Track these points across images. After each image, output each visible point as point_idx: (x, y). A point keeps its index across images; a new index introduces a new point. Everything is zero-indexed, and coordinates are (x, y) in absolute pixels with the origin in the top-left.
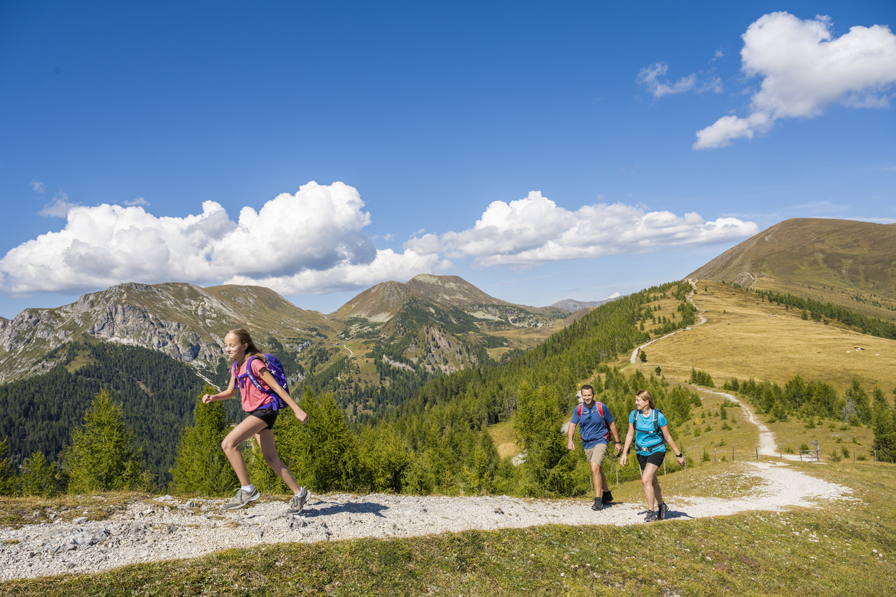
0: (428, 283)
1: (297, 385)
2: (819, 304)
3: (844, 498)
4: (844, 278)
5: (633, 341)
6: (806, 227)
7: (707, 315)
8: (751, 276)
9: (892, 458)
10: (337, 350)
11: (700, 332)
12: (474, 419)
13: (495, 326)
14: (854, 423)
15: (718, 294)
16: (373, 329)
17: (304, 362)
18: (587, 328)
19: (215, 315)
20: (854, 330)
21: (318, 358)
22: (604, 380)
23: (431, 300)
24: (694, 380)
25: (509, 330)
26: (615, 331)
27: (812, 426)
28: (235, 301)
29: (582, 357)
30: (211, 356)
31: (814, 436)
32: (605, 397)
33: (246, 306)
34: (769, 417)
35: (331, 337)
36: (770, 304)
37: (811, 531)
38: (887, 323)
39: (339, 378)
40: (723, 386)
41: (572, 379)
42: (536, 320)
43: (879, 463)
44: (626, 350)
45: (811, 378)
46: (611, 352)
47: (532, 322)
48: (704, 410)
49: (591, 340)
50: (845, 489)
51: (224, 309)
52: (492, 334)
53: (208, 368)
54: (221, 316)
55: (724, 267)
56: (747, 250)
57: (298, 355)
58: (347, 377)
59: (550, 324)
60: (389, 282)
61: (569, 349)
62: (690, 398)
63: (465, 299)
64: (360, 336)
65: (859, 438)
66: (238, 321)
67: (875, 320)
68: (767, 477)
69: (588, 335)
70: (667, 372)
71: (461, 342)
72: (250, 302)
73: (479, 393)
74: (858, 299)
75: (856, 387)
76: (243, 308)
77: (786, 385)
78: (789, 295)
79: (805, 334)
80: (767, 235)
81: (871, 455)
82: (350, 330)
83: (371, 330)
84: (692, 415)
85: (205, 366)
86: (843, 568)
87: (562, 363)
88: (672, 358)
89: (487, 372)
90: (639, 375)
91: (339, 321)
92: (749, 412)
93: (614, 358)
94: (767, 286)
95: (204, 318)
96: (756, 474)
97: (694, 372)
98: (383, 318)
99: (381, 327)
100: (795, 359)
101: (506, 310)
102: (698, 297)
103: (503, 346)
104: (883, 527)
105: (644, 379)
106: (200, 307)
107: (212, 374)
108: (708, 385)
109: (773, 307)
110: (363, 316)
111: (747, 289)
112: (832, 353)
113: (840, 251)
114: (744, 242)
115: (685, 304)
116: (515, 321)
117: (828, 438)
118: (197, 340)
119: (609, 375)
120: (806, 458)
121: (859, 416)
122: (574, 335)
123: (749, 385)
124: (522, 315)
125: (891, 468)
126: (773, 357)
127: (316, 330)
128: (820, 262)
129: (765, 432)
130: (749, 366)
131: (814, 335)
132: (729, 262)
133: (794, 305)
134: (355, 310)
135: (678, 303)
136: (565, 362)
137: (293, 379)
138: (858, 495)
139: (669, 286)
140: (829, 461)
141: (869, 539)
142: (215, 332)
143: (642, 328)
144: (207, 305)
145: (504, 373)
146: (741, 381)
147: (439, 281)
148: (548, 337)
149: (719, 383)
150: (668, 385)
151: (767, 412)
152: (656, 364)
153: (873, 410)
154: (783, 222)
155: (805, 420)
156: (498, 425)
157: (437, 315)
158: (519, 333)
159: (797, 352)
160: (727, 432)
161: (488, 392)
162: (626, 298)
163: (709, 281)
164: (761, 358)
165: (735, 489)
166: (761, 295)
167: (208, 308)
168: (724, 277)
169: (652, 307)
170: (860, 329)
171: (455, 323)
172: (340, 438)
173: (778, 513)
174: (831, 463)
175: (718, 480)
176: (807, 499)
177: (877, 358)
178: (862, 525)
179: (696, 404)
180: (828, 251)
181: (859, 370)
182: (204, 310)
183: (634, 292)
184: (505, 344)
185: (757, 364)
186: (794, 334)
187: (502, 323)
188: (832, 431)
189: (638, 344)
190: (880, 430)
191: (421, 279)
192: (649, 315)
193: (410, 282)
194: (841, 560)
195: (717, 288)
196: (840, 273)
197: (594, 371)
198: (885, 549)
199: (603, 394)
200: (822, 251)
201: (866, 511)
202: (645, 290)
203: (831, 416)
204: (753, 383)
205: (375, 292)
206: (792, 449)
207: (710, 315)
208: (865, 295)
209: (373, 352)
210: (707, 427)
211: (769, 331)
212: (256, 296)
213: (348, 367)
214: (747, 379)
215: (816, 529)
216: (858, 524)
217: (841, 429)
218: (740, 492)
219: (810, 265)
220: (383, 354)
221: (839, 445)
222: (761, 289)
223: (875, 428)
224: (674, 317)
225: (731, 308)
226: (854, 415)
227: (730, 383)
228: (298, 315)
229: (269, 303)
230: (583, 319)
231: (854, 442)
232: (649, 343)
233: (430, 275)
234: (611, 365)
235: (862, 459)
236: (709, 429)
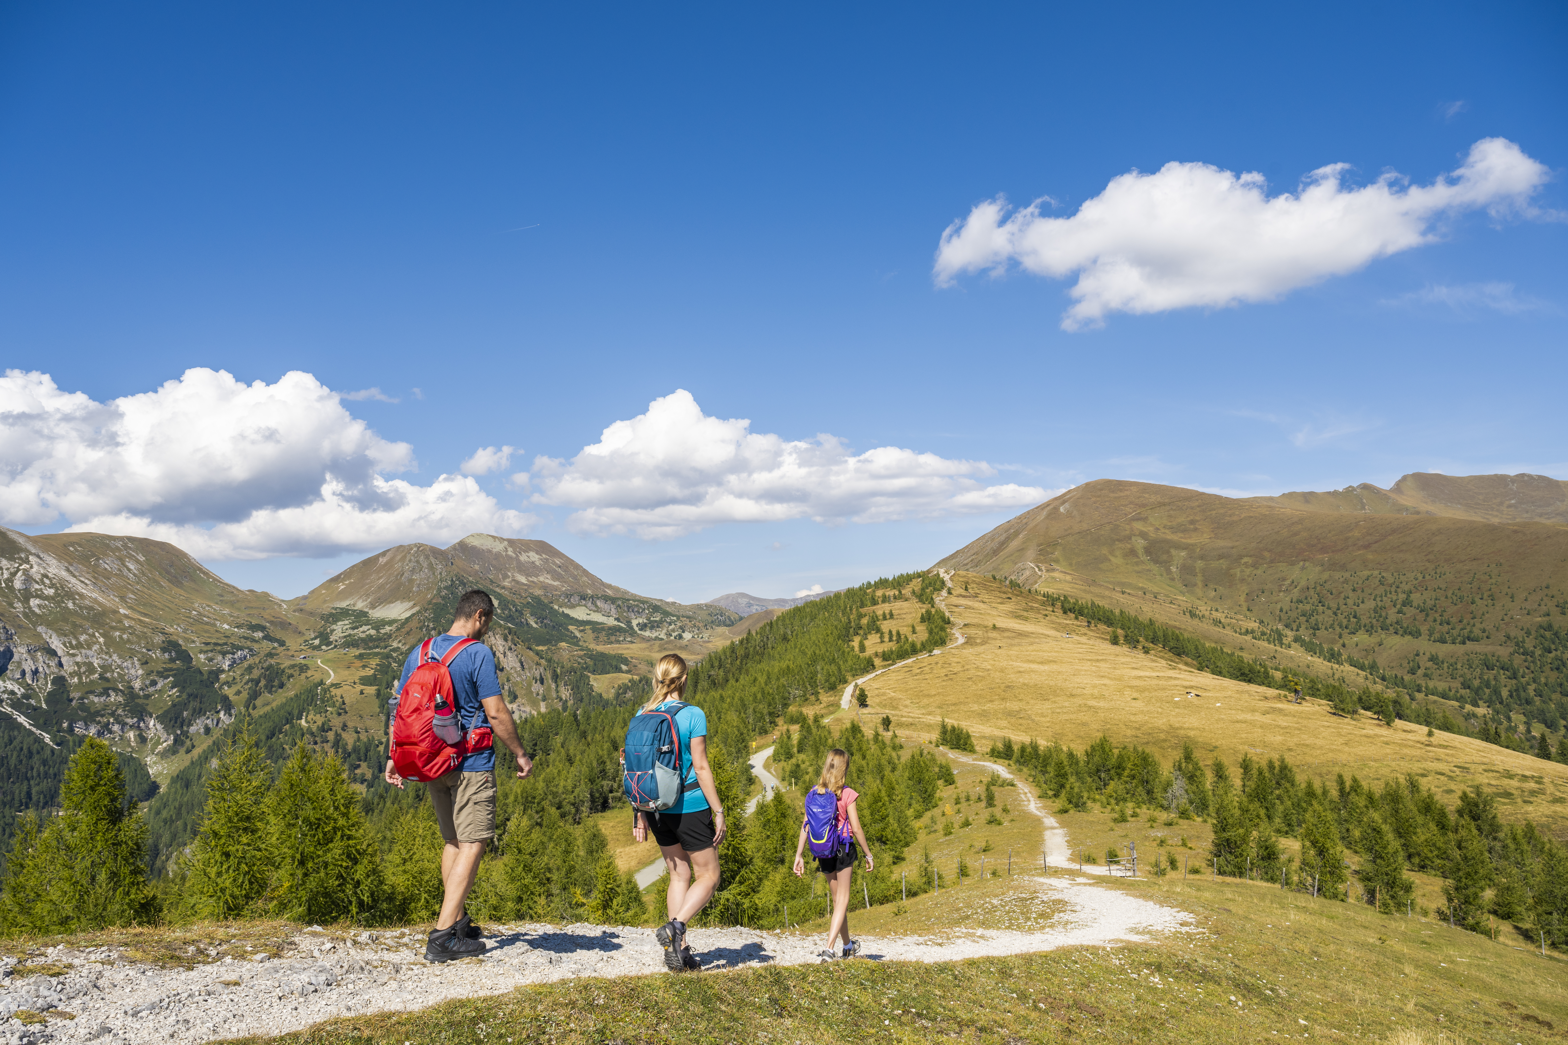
0: (490, 551)
1: (217, 734)
2: (1136, 620)
3: (1184, 929)
4: (1173, 579)
5: (847, 671)
6: (1122, 494)
7: (967, 630)
8: (1037, 569)
9: (1236, 870)
10: (303, 668)
11: (956, 660)
12: (564, 803)
13: (608, 635)
14: (1184, 815)
15: (984, 596)
16: (378, 632)
17: (234, 689)
18: (770, 646)
19: (51, 592)
20: (1186, 664)
21: (263, 683)
22: (796, 737)
23: (491, 581)
24: (944, 740)
25: (632, 642)
26: (817, 652)
27: (1123, 819)
28: (97, 566)
29: (759, 696)
30: (35, 672)
31: (1126, 836)
32: (798, 766)
33: (120, 575)
34: (1060, 803)
35: (293, 643)
36: (1065, 616)
37: (1152, 974)
38: (1233, 654)
39: (303, 722)
40: (989, 750)
41: (742, 734)
42: (681, 628)
43: (1219, 879)
44: (834, 685)
45: (1121, 740)
46: (809, 688)
47: (673, 631)
48: (959, 791)
49: (777, 666)
50: (1184, 916)
51: (73, 580)
52: (601, 648)
53: (26, 696)
54: (63, 593)
55: (995, 552)
56: (1031, 525)
57: (223, 676)
58: (320, 719)
59: (706, 636)
60: (415, 545)
61: (737, 681)
62: (937, 769)
63: (556, 583)
64: (350, 642)
65: (1190, 838)
66: (100, 604)
67: (1215, 649)
68: (1073, 900)
69: (771, 658)
70: (900, 725)
71: (543, 662)
72: (129, 570)
73: (575, 755)
74: (1193, 615)
75: (1188, 757)
76: (113, 579)
77: (1086, 752)
78: (1093, 603)
79: (1115, 668)
80: (1064, 502)
81: (1208, 865)
82: (333, 631)
83: (373, 632)
84: (940, 799)
85: (19, 691)
86: (1200, 1017)
87: (725, 706)
88: (908, 702)
89: (589, 718)
90: (855, 729)
91: (311, 614)
92: (1029, 795)
93: (813, 698)
94: (1060, 586)
95: (27, 595)
96: (1057, 896)
97: (944, 726)
98: (398, 611)
99: (393, 627)
100: (1100, 708)
101: (629, 607)
102: (954, 600)
103: (620, 671)
104: (1239, 967)
105: (863, 736)
106: (20, 573)
107: (35, 709)
108: (965, 749)
109: (1068, 622)
110: (360, 605)
111: (1030, 591)
112: (1153, 700)
113: (1170, 536)
114: (1028, 512)
115: (933, 610)
116: (643, 627)
117: (1146, 838)
118: (7, 639)
119: (806, 729)
120: (1116, 871)
121: (1191, 803)
122: (747, 656)
123: (1029, 750)
124: (657, 617)
125: (1237, 885)
126: (1066, 704)
127: (262, 628)
128: (1140, 552)
129: (1053, 828)
130: (1029, 717)
131: (1128, 670)
132: (1003, 544)
133: (1100, 620)
134: (343, 595)
135: (923, 608)
136: (731, 704)
137: (209, 722)
138: (1202, 923)
139: (908, 578)
140: (1150, 876)
141: (1224, 983)
142: (49, 625)
143: (862, 648)
144: (36, 571)
145: (620, 719)
146: (1016, 743)
147: (510, 549)
148: (700, 657)
149: (982, 747)
150: (901, 747)
151: (1056, 796)
152: (883, 711)
153: (1210, 793)
154: (1087, 484)
155: (1113, 810)
156: (608, 814)
157: (502, 609)
158: (650, 649)
159: (1102, 697)
160: (995, 828)
161: (592, 756)
162: (837, 596)
163: (971, 574)
164: (1047, 705)
165: (1029, 919)
166: (1051, 600)
167: (38, 577)
168: (994, 569)
169: (880, 613)
170: (1195, 662)
171: (535, 625)
172: (349, 838)
173: (1108, 949)
174: (1153, 879)
175: (1002, 906)
176: (1134, 930)
177: (1218, 709)
178: (1214, 965)
179: (946, 781)
180: (1153, 535)
181: (1192, 729)
182: (28, 579)
183: (851, 586)
184: (624, 667)
185: (1042, 715)
186: (1097, 667)
187: (618, 629)
188: (1152, 827)
189: (853, 676)
190: (1222, 826)
191: (476, 543)
192: (874, 627)
193: (454, 548)
194: (1196, 1008)
195: (983, 585)
196: (1169, 571)
197: (780, 721)
198: (1244, 996)
199: (794, 761)
200: (1143, 535)
201: (1215, 947)
202: (869, 583)
203: (1150, 803)
204: (1035, 747)
205: (386, 564)
206: (1094, 856)
207: (972, 631)
208: (1203, 609)
209: (375, 675)
210: (963, 819)
211: (1062, 662)
212: (142, 558)
213: (323, 701)
214: (1026, 739)
215: (1158, 971)
216: (1209, 963)
217: (1165, 824)
218: (1037, 923)
219: (1125, 556)
220: (394, 679)
221: (1163, 851)
222: (1051, 591)
223: (1215, 822)
224: (914, 632)
225: (1005, 620)
226: (1184, 801)
227: (1000, 746)
228: (228, 597)
229: (168, 572)
230: (763, 628)
231: (1184, 845)
232: (873, 675)
233: (493, 537)
234: (809, 712)
235: (1196, 871)
236: (967, 824)
